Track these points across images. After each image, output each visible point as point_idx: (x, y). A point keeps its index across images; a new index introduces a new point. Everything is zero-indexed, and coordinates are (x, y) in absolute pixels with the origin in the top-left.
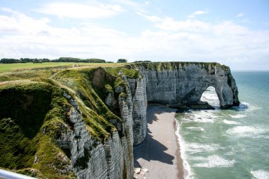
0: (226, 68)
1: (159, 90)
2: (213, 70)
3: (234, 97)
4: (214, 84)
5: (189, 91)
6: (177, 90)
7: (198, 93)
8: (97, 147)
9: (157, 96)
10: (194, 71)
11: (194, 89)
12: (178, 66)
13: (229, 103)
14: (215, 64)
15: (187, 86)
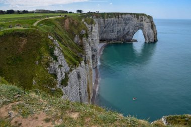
0: (150, 17)
1: (105, 32)
2: (142, 19)
3: (154, 37)
4: (142, 28)
5: (125, 33)
6: (117, 32)
7: (131, 34)
8: (72, 72)
9: (104, 36)
10: (129, 19)
11: (129, 32)
12: (118, 16)
13: (151, 41)
14: (143, 14)
15: (124, 29)
